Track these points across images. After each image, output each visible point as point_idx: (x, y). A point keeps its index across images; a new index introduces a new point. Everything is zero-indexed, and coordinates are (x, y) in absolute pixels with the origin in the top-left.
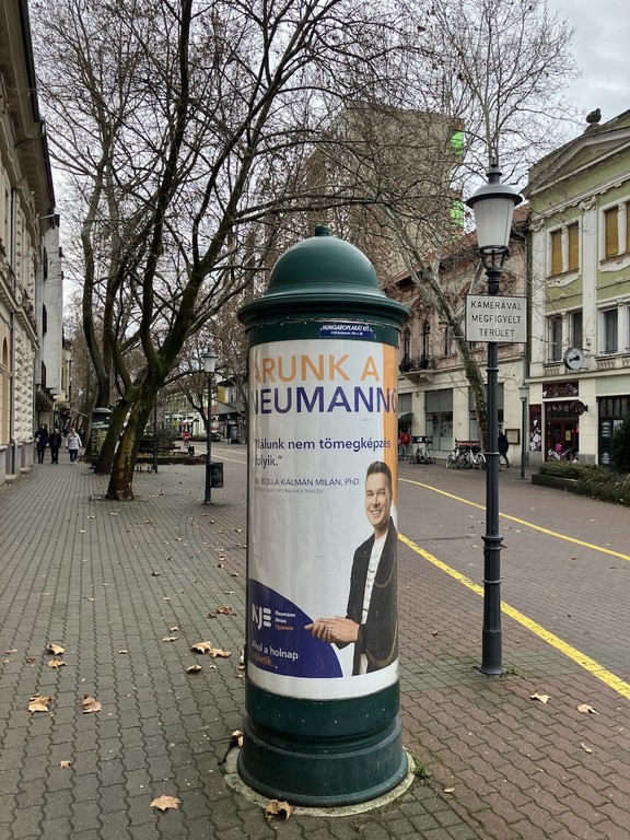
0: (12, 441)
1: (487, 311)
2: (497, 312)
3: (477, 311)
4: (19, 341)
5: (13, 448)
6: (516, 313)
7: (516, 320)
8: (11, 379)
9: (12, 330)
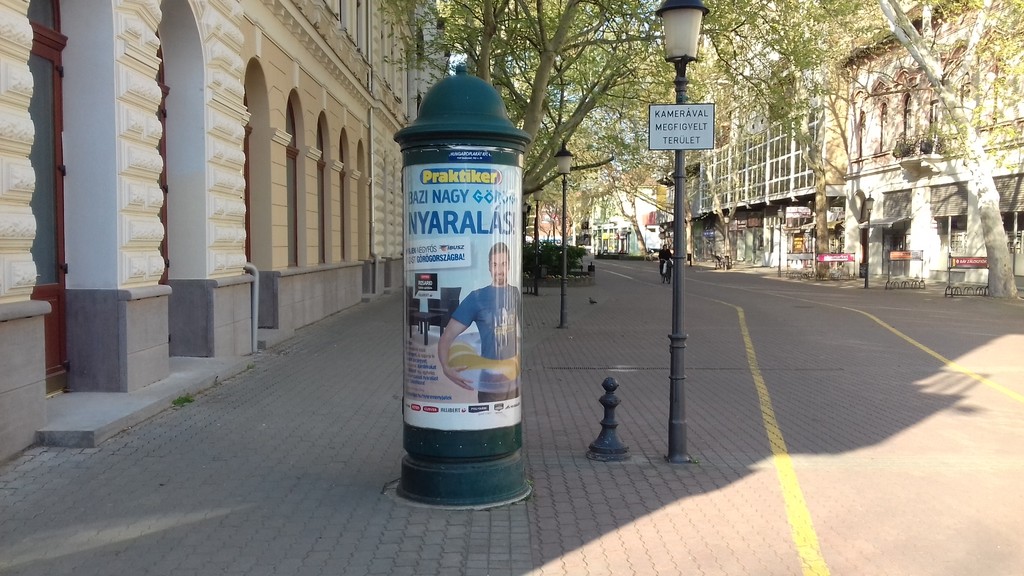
0: (372, 255)
1: (671, 120)
2: (681, 120)
3: (661, 121)
4: (379, 142)
5: (374, 263)
6: (702, 119)
7: (702, 126)
8: (370, 185)
9: (369, 129)
